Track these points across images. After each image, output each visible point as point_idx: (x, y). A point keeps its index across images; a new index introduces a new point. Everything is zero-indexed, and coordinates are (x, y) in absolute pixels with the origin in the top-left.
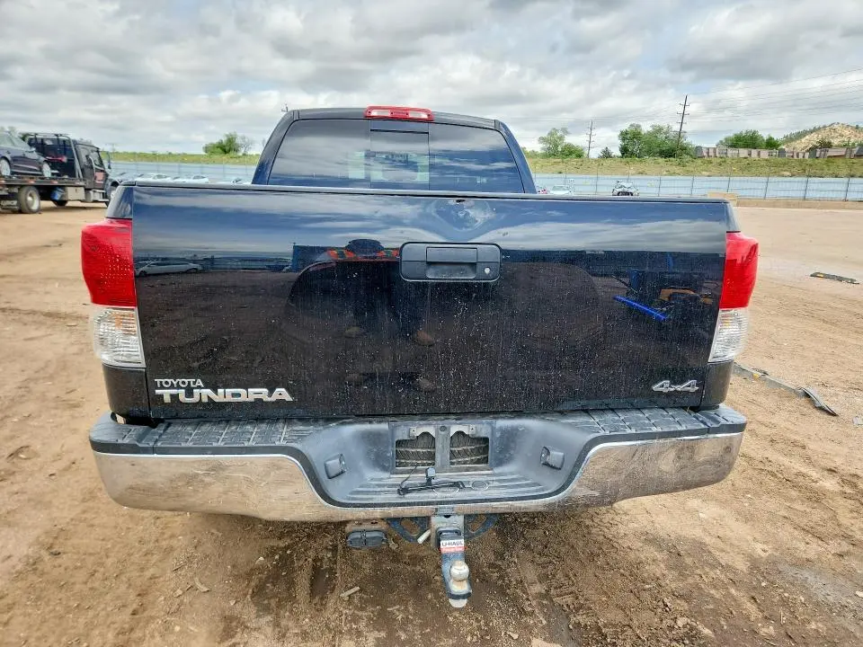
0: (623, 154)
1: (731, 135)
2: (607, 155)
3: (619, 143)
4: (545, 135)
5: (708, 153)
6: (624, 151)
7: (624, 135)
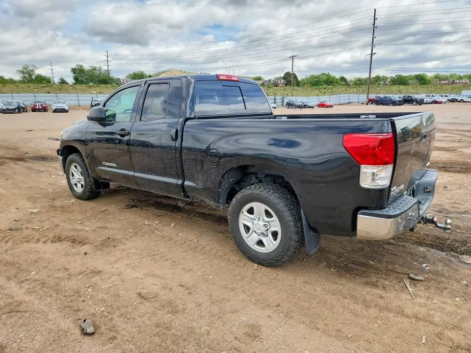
0: (76, 81)
1: (131, 73)
2: (63, 82)
3: (72, 75)
4: (21, 69)
5: (124, 82)
6: (76, 79)
7: (74, 71)
